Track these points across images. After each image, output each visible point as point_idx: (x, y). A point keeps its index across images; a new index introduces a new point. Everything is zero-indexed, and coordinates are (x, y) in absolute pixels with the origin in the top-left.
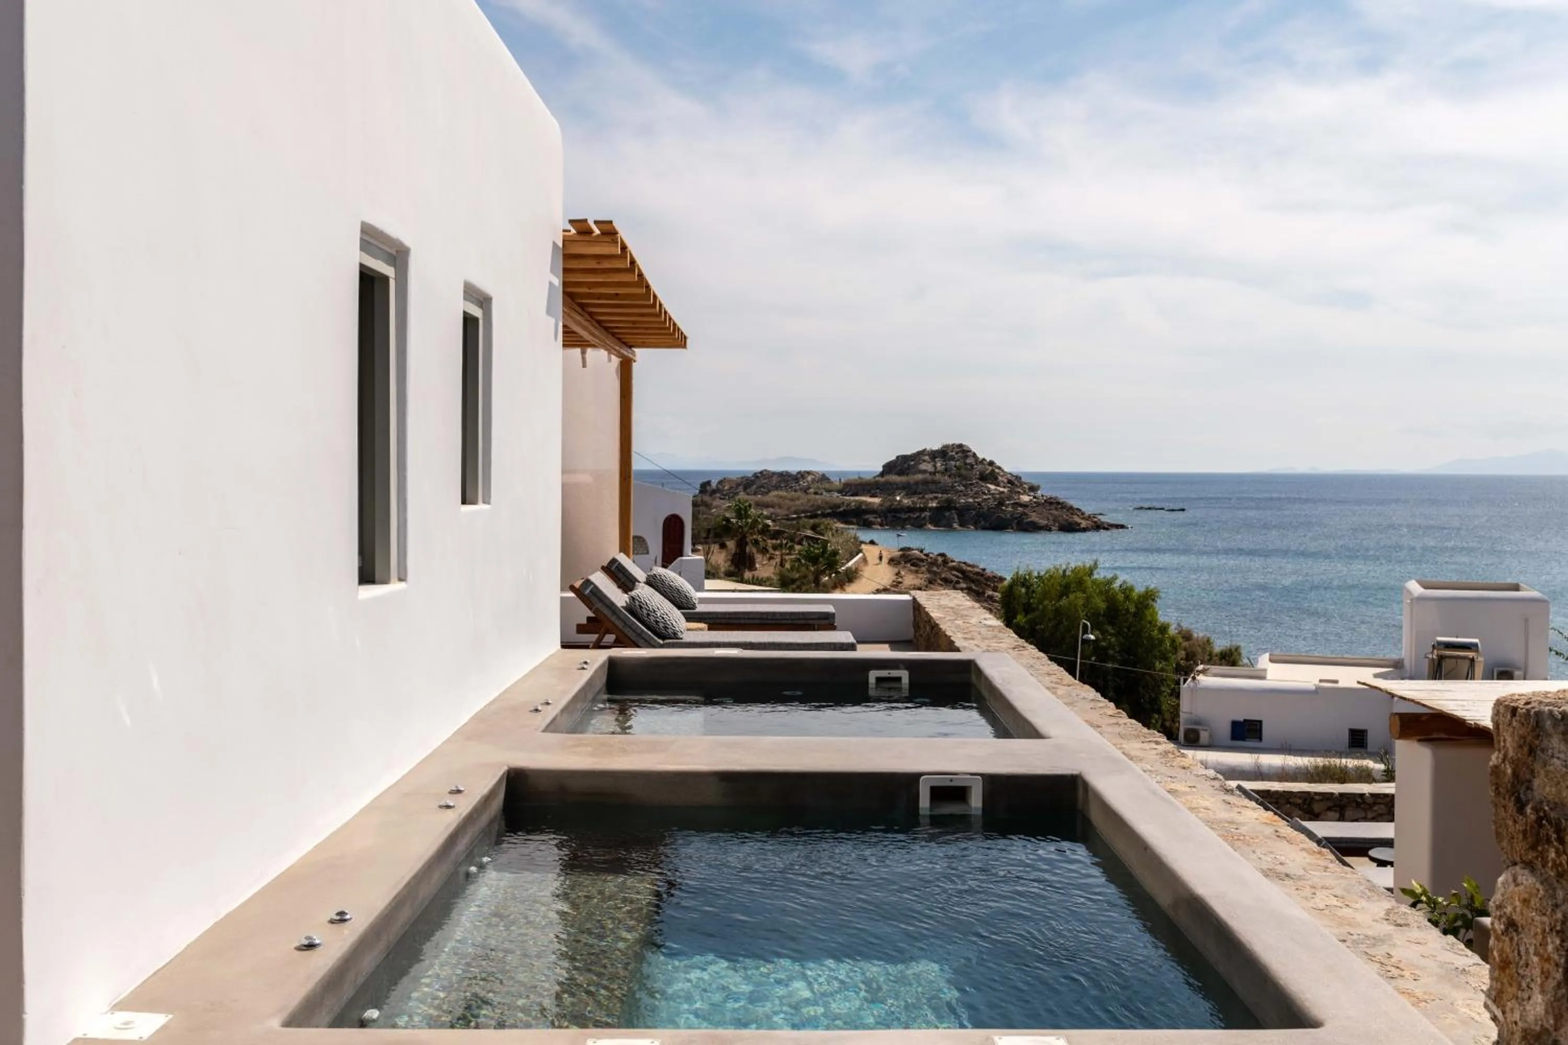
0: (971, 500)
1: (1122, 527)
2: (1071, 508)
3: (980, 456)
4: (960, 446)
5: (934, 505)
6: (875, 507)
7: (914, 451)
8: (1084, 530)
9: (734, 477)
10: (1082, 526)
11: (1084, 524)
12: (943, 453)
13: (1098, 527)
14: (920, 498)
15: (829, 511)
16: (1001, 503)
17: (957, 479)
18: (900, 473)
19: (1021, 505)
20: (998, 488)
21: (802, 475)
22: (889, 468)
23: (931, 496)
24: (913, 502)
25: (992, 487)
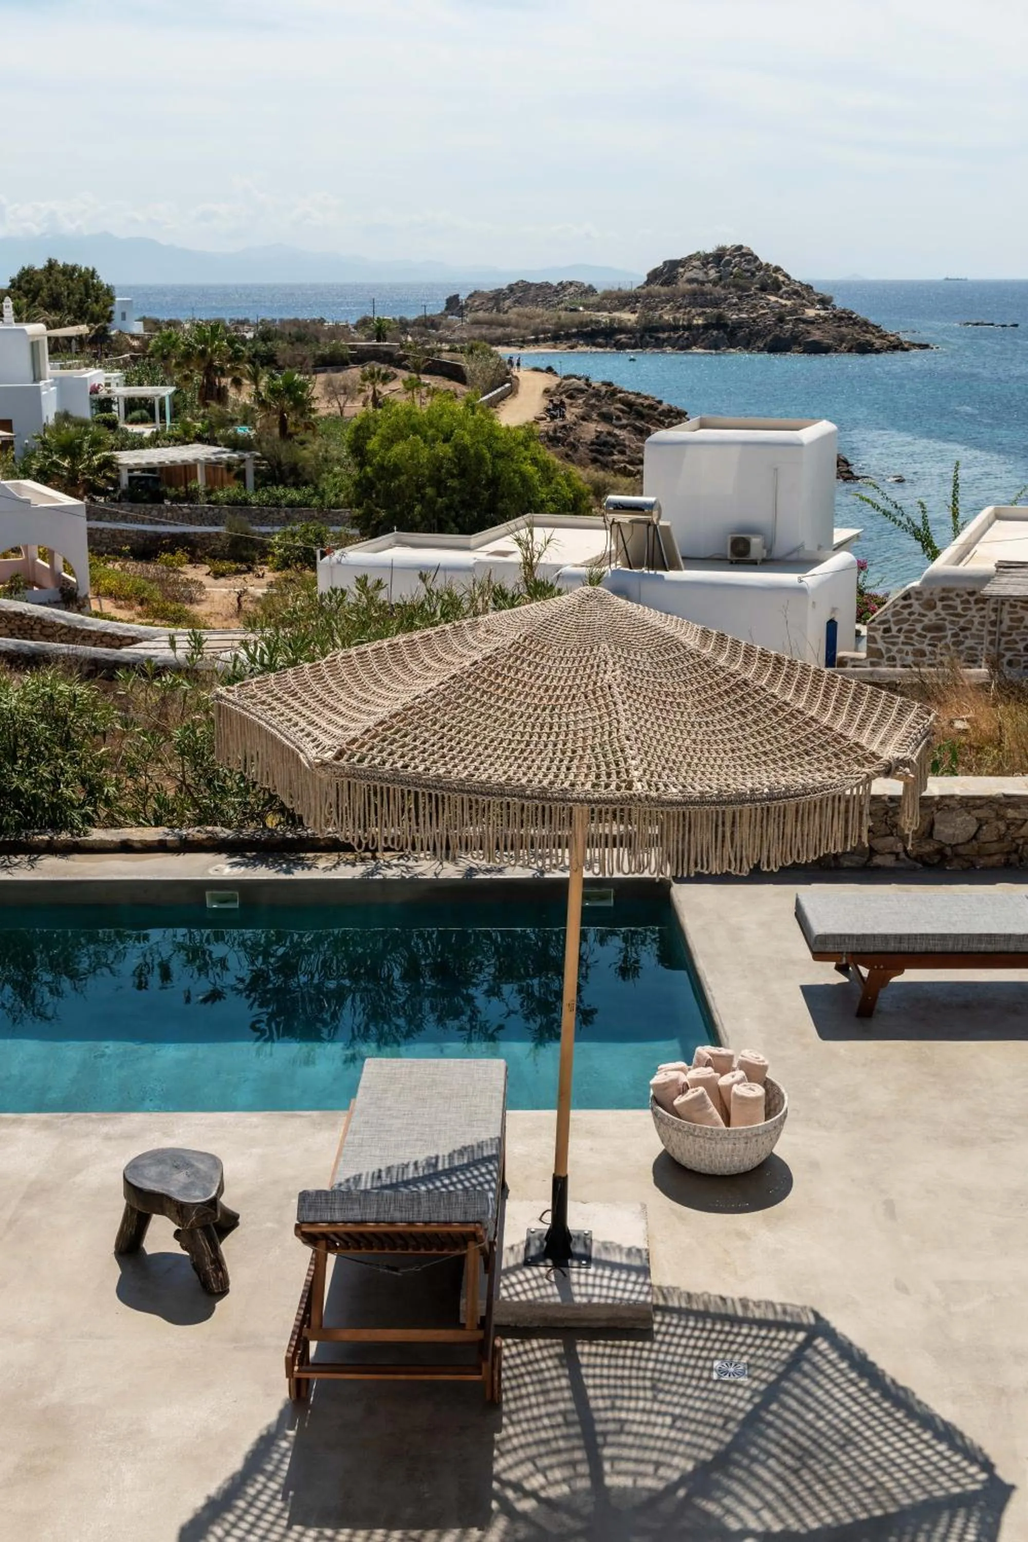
0: (744, 316)
1: (926, 346)
2: (866, 323)
3: (764, 259)
4: (740, 248)
5: (700, 322)
6: (629, 324)
7: (685, 256)
8: (878, 351)
9: (486, 290)
10: (877, 346)
11: (878, 343)
12: (718, 257)
13: (897, 346)
14: (685, 314)
15: (574, 330)
16: (781, 319)
17: (732, 290)
18: (665, 283)
19: (805, 321)
20: (780, 300)
21: (563, 286)
22: (654, 276)
23: (700, 310)
24: (674, 319)
25: (773, 298)
